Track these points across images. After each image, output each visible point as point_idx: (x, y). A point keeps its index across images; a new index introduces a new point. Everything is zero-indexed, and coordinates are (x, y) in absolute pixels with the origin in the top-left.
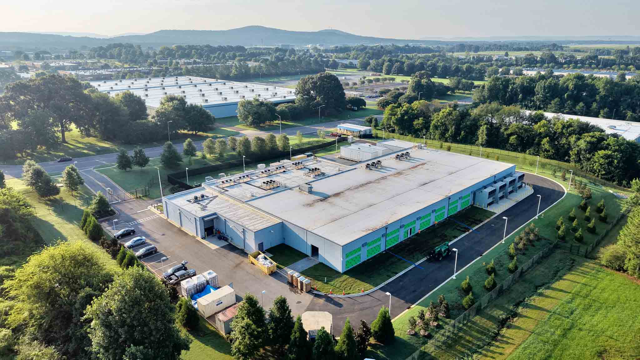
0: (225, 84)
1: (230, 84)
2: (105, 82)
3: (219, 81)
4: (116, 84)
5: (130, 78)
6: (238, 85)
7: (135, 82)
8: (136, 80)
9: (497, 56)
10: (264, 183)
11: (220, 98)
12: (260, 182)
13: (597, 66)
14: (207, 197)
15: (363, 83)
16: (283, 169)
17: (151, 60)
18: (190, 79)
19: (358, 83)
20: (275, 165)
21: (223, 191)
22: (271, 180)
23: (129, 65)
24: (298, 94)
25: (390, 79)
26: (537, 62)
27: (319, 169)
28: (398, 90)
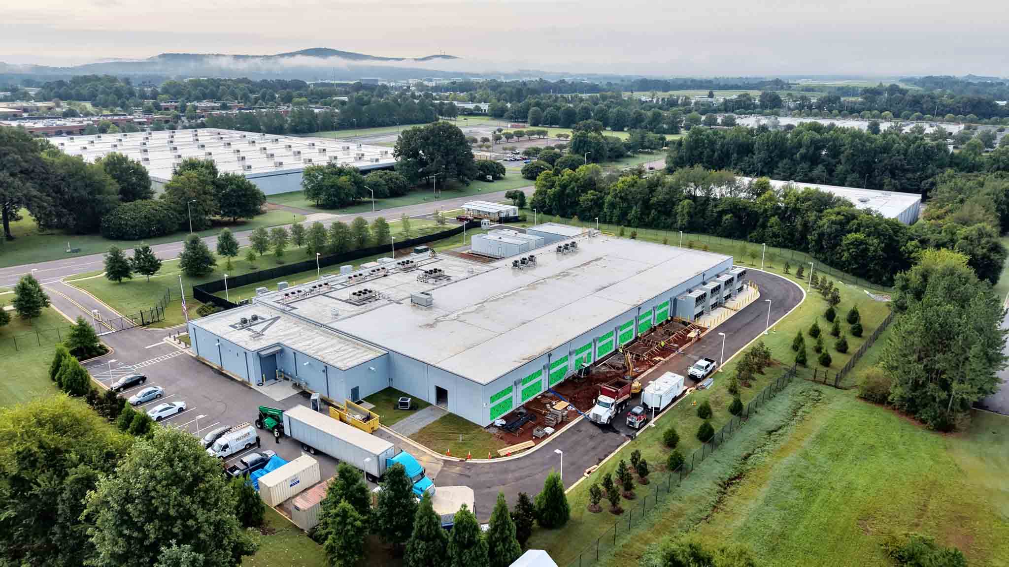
0: (277, 140)
2: (72, 139)
3: (267, 136)
4: (92, 142)
5: (115, 132)
6: (298, 142)
7: (123, 139)
8: (125, 135)
9: (698, 96)
10: (354, 294)
11: (271, 163)
12: (346, 293)
13: (840, 112)
14: (262, 319)
15: (497, 138)
16: (382, 273)
17: (149, 102)
18: (219, 134)
19: (490, 138)
20: (369, 266)
21: (289, 308)
22: (366, 290)
23: (112, 111)
24: (398, 155)
25: (539, 133)
26: (755, 107)
27: (440, 271)
28: (553, 148)
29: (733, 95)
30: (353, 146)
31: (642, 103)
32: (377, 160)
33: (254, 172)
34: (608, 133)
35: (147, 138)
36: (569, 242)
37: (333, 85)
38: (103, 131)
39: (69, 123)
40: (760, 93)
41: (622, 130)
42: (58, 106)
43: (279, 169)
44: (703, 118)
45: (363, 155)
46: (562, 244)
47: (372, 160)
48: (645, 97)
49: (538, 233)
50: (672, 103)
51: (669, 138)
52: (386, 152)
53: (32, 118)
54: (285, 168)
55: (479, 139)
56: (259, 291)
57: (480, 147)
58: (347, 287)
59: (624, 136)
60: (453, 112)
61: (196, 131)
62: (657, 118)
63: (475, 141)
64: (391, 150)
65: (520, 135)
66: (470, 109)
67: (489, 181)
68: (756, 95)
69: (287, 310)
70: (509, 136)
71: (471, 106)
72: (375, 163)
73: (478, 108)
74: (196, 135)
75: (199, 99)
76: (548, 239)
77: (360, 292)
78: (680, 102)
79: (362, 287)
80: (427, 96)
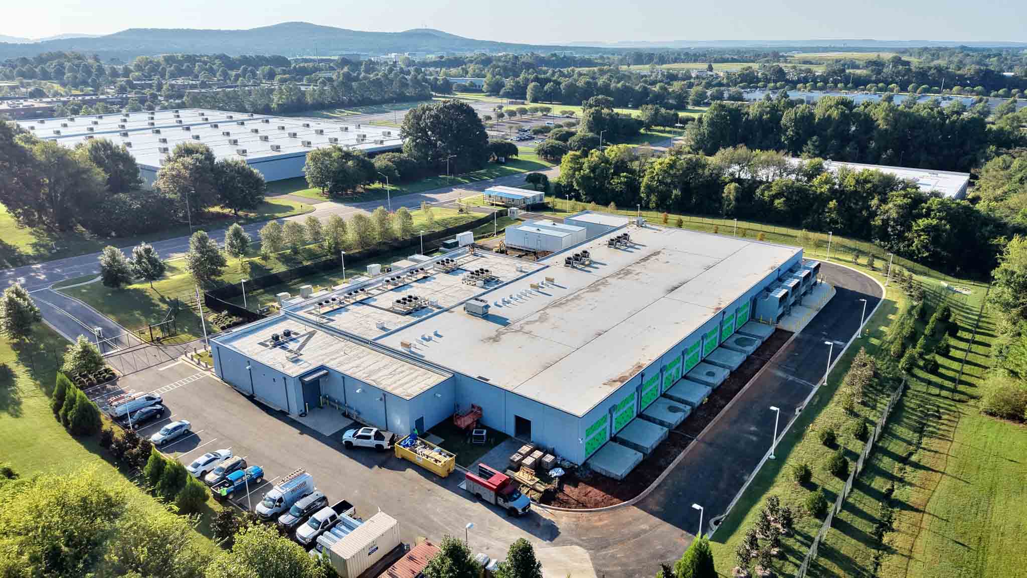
0: (267, 121)
1: (276, 122)
2: (42, 122)
3: (255, 116)
4: (65, 125)
5: (89, 114)
6: (293, 123)
7: (99, 121)
8: (101, 117)
9: (696, 70)
10: (398, 301)
11: (268, 146)
13: (846, 85)
14: (296, 334)
16: (421, 274)
17: (122, 81)
18: (203, 114)
20: (403, 266)
21: (324, 321)
24: (406, 136)
25: (542, 110)
26: (759, 80)
29: (736, 68)
30: (351, 127)
32: (381, 142)
33: (250, 157)
34: (620, 110)
35: (125, 121)
37: (315, 60)
39: (37, 103)
40: (761, 66)
41: (633, 107)
42: (23, 85)
43: (278, 153)
45: (364, 136)
47: (375, 142)
50: (673, 77)
52: (389, 133)
54: (283, 152)
56: (281, 297)
58: (385, 292)
59: (635, 114)
61: (177, 112)
62: (663, 93)
63: (488, 118)
64: (397, 130)
68: (757, 68)
70: (511, 114)
72: (379, 145)
74: (178, 116)
75: (175, 77)
78: (680, 75)
79: (404, 293)
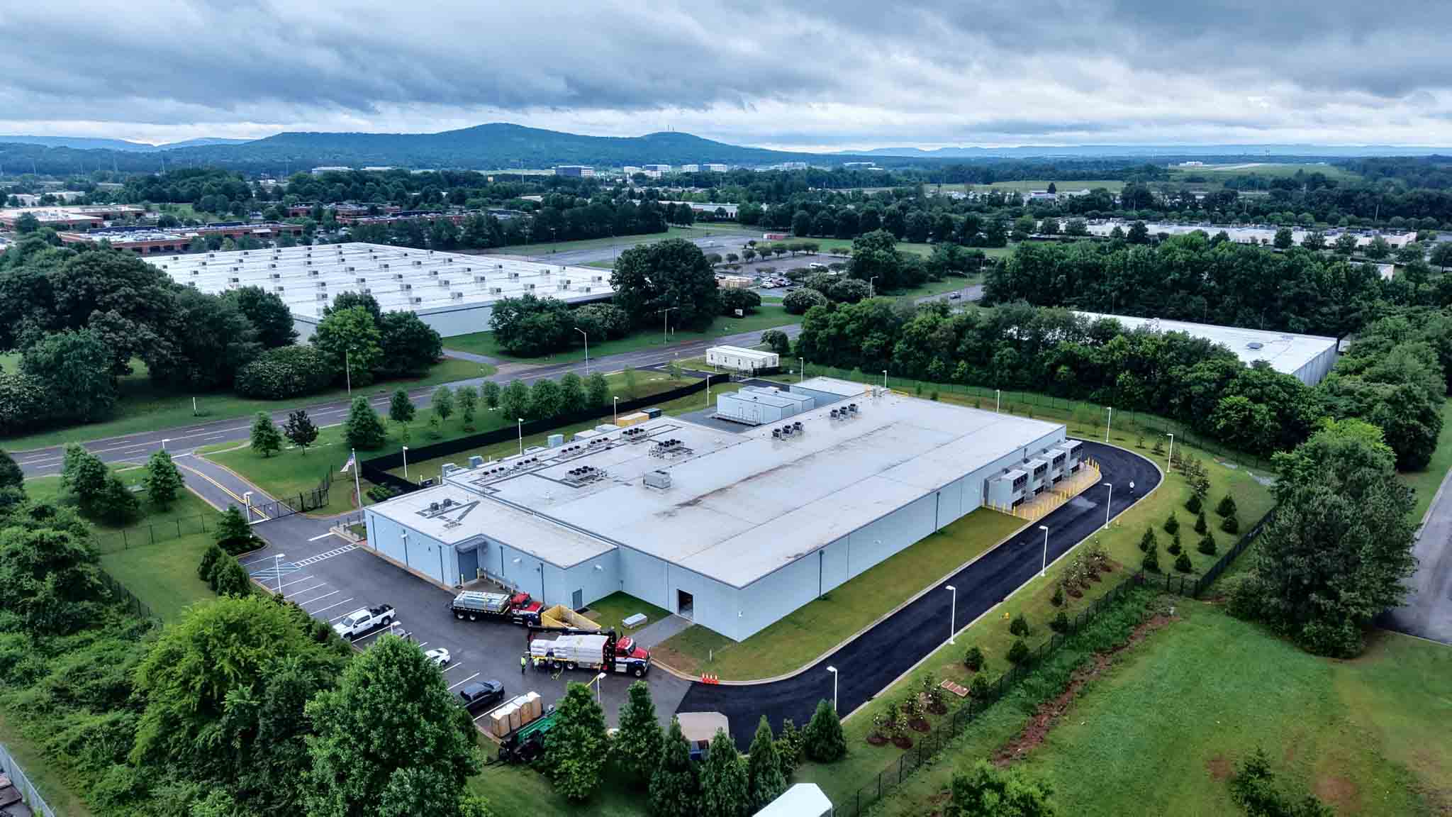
0: (450, 261)
1: (461, 260)
2: (177, 258)
3: (436, 253)
4: (204, 263)
5: (232, 249)
6: (480, 263)
7: (245, 258)
8: (246, 253)
9: (1033, 191)
10: (571, 472)
11: (447, 294)
12: (561, 471)
13: (1237, 213)
14: (457, 504)
15: (750, 255)
16: (604, 444)
17: (273, 205)
18: (371, 251)
19: (740, 254)
20: (587, 435)
21: (489, 491)
22: (585, 467)
23: (222, 218)
24: (617, 283)
25: (807, 248)
26: (1115, 206)
27: (678, 442)
28: (825, 270)
29: (1083, 190)
30: (554, 269)
31: (954, 202)
32: (588, 290)
33: (424, 306)
34: (902, 247)
35: (276, 258)
36: (846, 404)
37: (518, 177)
38: (216, 247)
39: (170, 235)
40: (1124, 185)
41: (924, 242)
42: (148, 210)
43: (457, 303)
44: (1040, 224)
45: (569, 282)
46: (838, 406)
47: (581, 290)
48: (956, 192)
49: (803, 391)
50: (996, 202)
51: (989, 253)
52: (600, 278)
53: (117, 228)
54: (466, 300)
55: (724, 255)
56: (447, 468)
57: (726, 267)
58: (560, 463)
59: (924, 252)
60: (686, 217)
61: (340, 247)
62: (972, 225)
63: (718, 259)
64: (607, 275)
65: (781, 250)
66: (711, 213)
67: (739, 317)
68: (1116, 189)
69: (489, 493)
70: (765, 253)
71: (711, 208)
72: (585, 294)
73: (721, 211)
74: (341, 253)
75: (338, 200)
76: (818, 401)
77: (578, 470)
78: (1006, 199)
79: (580, 464)
80: (652, 194)
